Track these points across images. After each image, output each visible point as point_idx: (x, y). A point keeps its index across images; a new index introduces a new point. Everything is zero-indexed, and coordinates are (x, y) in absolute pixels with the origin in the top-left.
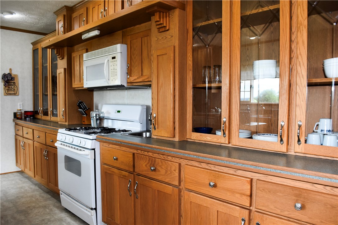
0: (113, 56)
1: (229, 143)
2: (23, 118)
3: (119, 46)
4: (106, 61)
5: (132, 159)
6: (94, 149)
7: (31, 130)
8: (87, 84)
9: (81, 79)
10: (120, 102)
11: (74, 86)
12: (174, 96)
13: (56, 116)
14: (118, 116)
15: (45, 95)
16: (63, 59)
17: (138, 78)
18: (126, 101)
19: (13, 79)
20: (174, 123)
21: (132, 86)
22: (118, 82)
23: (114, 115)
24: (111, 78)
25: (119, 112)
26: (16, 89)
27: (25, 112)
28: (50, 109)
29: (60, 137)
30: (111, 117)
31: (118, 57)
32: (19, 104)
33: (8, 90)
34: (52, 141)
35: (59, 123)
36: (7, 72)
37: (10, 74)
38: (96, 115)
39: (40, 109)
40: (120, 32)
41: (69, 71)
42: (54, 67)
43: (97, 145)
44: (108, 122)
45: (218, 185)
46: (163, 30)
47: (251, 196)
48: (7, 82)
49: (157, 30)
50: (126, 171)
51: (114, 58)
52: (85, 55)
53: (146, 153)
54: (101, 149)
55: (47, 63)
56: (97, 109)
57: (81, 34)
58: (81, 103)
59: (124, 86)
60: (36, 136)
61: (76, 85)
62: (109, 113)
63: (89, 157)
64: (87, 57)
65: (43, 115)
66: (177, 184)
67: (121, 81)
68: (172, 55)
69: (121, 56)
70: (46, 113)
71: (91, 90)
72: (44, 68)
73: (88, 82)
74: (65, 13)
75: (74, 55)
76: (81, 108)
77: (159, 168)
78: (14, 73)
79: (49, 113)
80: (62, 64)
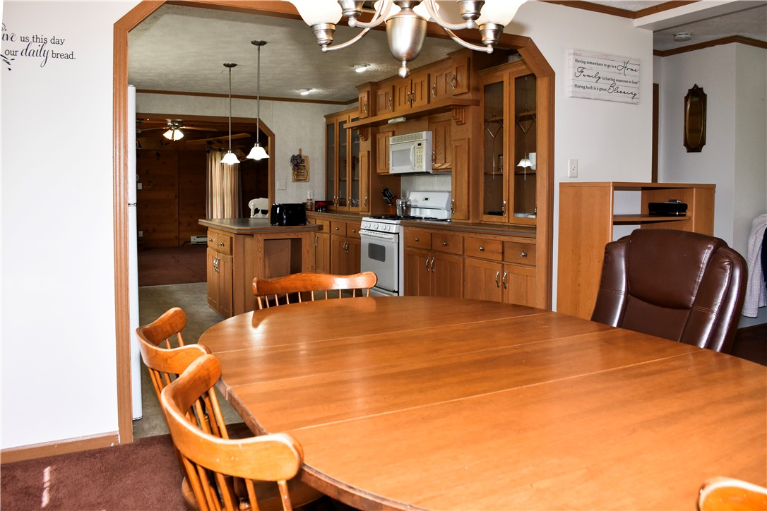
0: (419, 142)
1: (509, 221)
2: (314, 209)
3: (424, 133)
4: (412, 146)
5: (430, 238)
6: (398, 234)
7: (328, 223)
8: (394, 170)
9: (386, 164)
10: (430, 189)
11: (378, 171)
12: (469, 183)
13: (357, 206)
14: (427, 204)
15: (342, 181)
16: (366, 140)
17: (442, 165)
18: (436, 189)
19: (303, 161)
20: (468, 206)
21: (437, 172)
22: (424, 170)
23: (421, 203)
24: (417, 165)
25: (427, 199)
26: (306, 174)
27: (316, 202)
28: (349, 198)
29: (363, 225)
30: (419, 205)
31: (424, 144)
32: (309, 192)
33: (297, 175)
34: (355, 232)
35: (360, 213)
36: (296, 153)
37: (300, 156)
38: (402, 203)
39: (336, 197)
40: (427, 117)
41: (373, 154)
42: (356, 148)
43: (401, 230)
44: (415, 211)
45: (485, 249)
46: (460, 123)
47: (503, 253)
48: (297, 166)
49: (455, 124)
50: (425, 249)
51: (420, 145)
52: (391, 139)
53: (441, 232)
54: (405, 234)
55: (346, 142)
56: (405, 196)
57: (387, 120)
58: (386, 190)
59: (429, 173)
60: (334, 228)
61: (380, 170)
62: (416, 201)
63: (393, 240)
64: (394, 141)
65: (340, 205)
66: (461, 253)
67: (427, 168)
68: (467, 147)
69: (427, 143)
70: (342, 203)
71: (399, 175)
72: (342, 148)
73: (394, 168)
74: (370, 90)
75: (378, 136)
76: (386, 196)
77: (449, 243)
78: (304, 154)
79: (348, 202)
80: (365, 146)
